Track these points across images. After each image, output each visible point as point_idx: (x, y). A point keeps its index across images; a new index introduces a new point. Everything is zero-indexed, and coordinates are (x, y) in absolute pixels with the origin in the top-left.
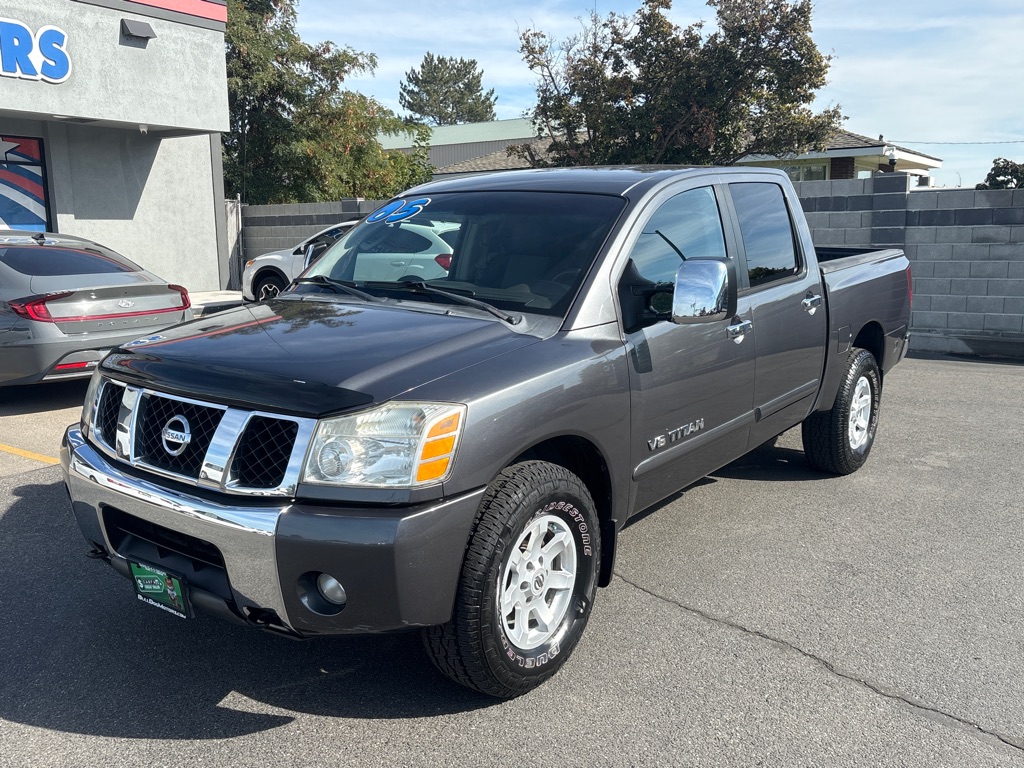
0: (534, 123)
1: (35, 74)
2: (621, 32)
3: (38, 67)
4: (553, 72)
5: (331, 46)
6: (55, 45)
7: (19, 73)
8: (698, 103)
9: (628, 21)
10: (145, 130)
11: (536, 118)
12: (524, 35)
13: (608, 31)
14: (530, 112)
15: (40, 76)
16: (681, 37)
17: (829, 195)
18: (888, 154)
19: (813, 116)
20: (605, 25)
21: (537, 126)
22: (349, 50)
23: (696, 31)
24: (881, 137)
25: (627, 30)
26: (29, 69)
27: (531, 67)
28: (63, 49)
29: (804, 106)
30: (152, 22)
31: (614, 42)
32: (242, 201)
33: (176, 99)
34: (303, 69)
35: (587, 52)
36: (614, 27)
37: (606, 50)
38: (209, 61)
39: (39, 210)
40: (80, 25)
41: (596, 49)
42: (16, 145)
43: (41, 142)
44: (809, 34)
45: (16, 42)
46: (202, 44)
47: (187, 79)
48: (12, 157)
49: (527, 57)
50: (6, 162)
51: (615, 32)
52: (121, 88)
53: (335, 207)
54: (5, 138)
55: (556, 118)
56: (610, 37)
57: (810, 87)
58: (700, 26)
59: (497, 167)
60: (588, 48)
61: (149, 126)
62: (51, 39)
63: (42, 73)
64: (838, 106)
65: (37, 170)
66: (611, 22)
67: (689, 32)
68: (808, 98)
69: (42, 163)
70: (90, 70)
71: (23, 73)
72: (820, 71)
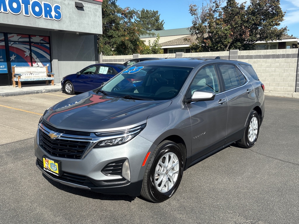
0: (190, 32)
1: (53, 18)
2: (218, 4)
3: (53, 16)
4: (198, 16)
5: (129, 8)
6: (58, 10)
7: (49, 18)
8: (244, 26)
9: (221, 1)
10: (78, 34)
11: (191, 30)
12: (190, 5)
13: (214, 4)
14: (189, 28)
15: (54, 18)
16: (239, 7)
17: (285, 54)
18: (297, 41)
19: (278, 29)
20: (214, 2)
21: (191, 32)
22: (134, 10)
23: (244, 4)
24: (292, 35)
25: (220, 4)
26: (51, 17)
27: (192, 15)
28: (60, 11)
29: (276, 26)
30: (83, 3)
31: (216, 7)
32: (102, 55)
33: (88, 24)
34: (120, 15)
35: (208, 11)
36: (216, 3)
37: (213, 10)
38: (97, 13)
39: (48, 57)
40: (64, 4)
41: (210, 10)
42: (42, 38)
43: (49, 37)
44: (279, 5)
45: (48, 9)
46: (96, 9)
47: (91, 19)
48: (42, 42)
49: (190, 12)
50: (40, 43)
51: (217, 4)
52: (74, 22)
53: (131, 57)
54: (40, 36)
55: (198, 30)
56: (215, 6)
57: (279, 21)
58: (245, 3)
59: (174, 44)
60: (208, 9)
61: (79, 32)
62: (57, 8)
63: (55, 18)
64: (286, 27)
65: (48, 45)
66: (216, 1)
67: (242, 4)
68: (278, 24)
69: (49, 43)
70: (66, 17)
71: (50, 18)
72: (283, 16)
